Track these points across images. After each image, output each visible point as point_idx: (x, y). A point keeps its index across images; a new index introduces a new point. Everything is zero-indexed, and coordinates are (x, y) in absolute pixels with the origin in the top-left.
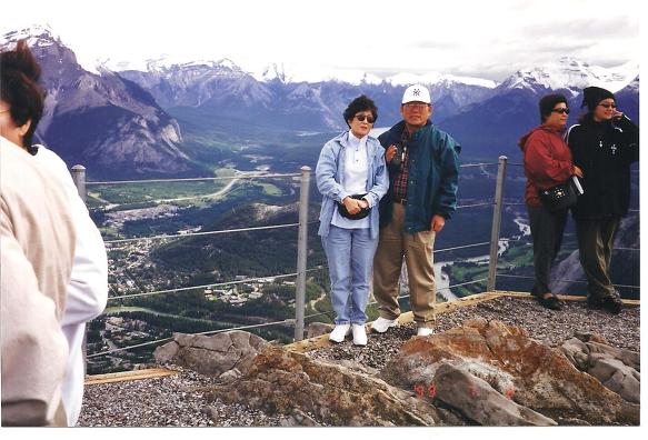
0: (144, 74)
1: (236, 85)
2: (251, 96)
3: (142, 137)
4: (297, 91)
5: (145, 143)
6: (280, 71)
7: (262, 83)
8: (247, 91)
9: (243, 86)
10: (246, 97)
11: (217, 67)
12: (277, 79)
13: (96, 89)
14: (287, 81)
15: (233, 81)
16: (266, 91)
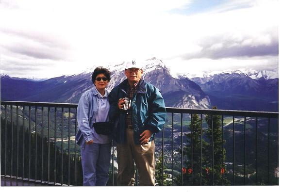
0: (202, 79)
1: (242, 81)
2: (248, 85)
3: (192, 103)
4: (272, 83)
5: (193, 105)
6: (264, 74)
7: (255, 80)
8: (247, 83)
9: (245, 81)
10: (246, 86)
11: (234, 74)
12: (262, 78)
13: (176, 84)
14: (268, 78)
15: (241, 79)
16: (256, 83)
